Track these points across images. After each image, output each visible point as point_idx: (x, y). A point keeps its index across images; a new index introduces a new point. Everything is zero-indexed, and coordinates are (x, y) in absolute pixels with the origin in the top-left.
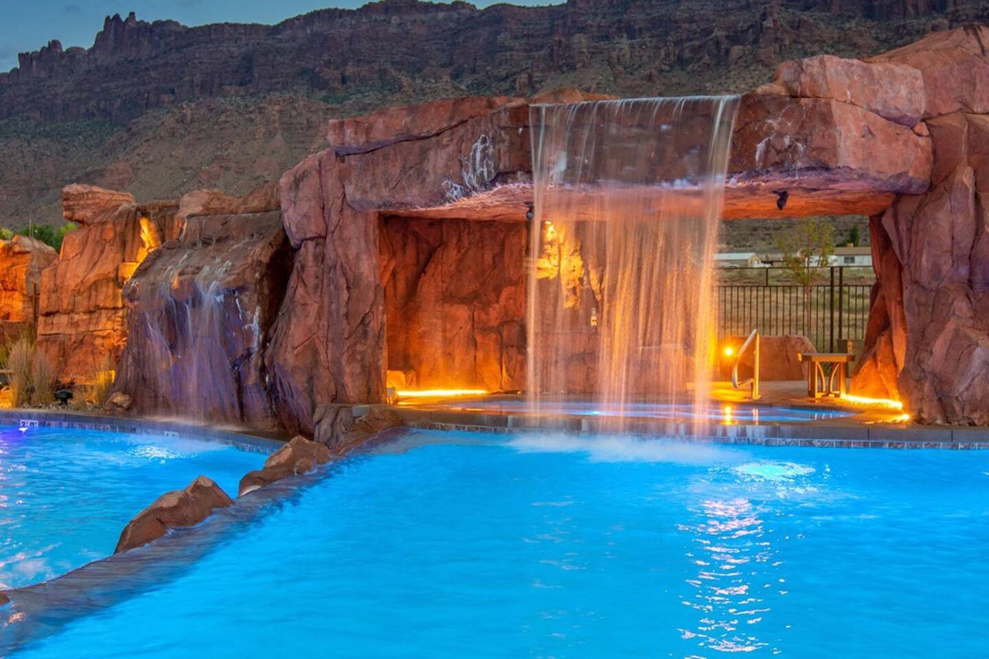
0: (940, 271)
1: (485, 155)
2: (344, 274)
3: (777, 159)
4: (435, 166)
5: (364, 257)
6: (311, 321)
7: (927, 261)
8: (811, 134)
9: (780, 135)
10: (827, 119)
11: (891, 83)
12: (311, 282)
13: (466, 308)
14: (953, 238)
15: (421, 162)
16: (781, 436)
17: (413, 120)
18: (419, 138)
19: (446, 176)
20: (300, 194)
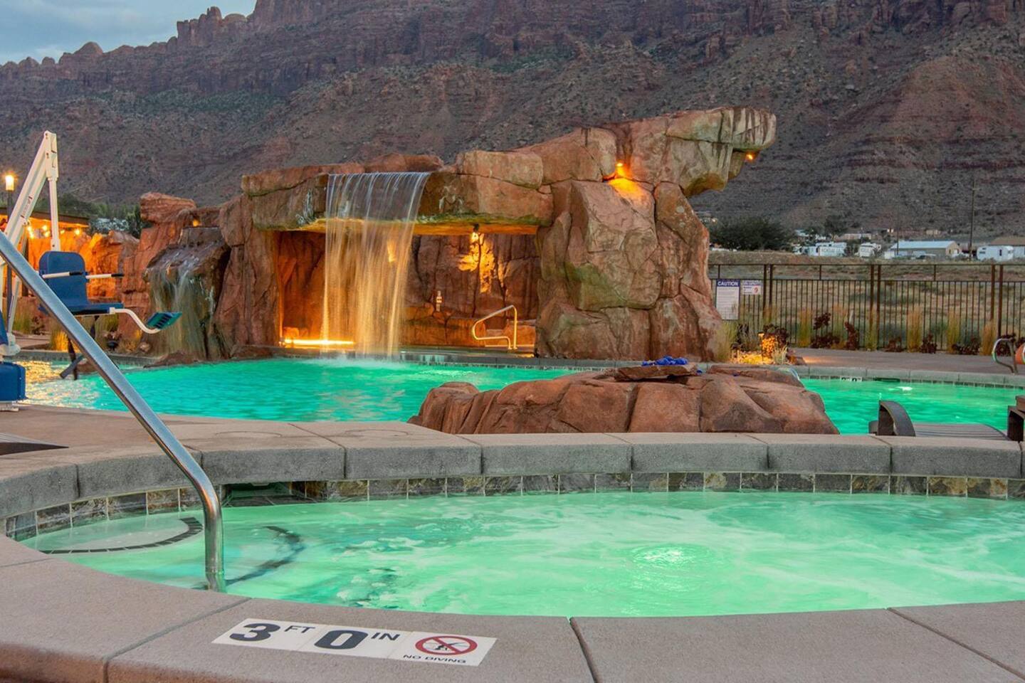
0: (550, 271)
1: (310, 202)
2: (253, 267)
3: (450, 208)
4: (292, 206)
5: (265, 258)
6: (235, 295)
8: (466, 195)
9: (451, 195)
10: (473, 186)
11: (519, 165)
12: (236, 272)
14: (555, 252)
15: (286, 203)
16: (452, 361)
17: (284, 178)
18: (286, 189)
19: (297, 212)
20: (230, 219)
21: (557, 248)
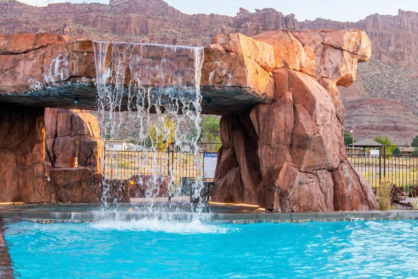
0: (279, 140)
1: (61, 66)
3: (219, 81)
4: (24, 70)
7: (275, 135)
8: (235, 70)
9: (221, 69)
10: (242, 64)
11: (263, 50)
13: (13, 155)
14: (285, 124)
15: (14, 67)
17: (9, 43)
18: (12, 53)
19: (31, 76)
21: (287, 121)
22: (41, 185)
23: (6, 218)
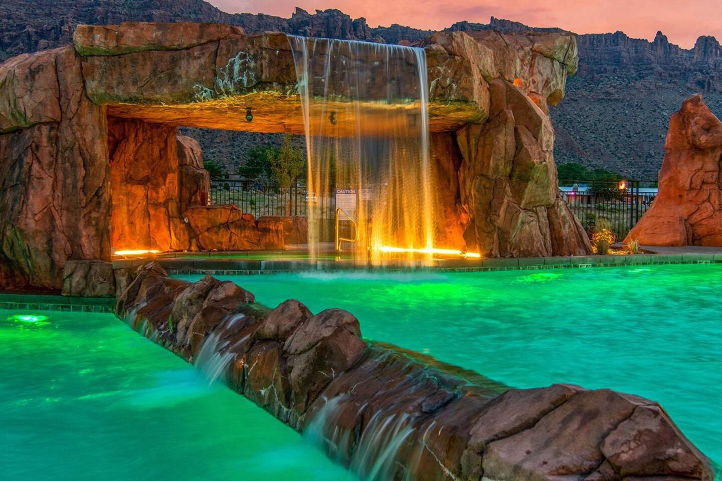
0: (498, 168)
1: (244, 67)
2: (81, 154)
3: (442, 92)
4: (187, 72)
5: (98, 141)
6: (48, 191)
7: (493, 163)
8: (460, 79)
9: (445, 78)
10: (468, 71)
12: (46, 160)
13: (143, 188)
14: (506, 150)
15: (173, 68)
17: (163, 34)
18: (168, 50)
19: (196, 81)
20: (37, 84)
21: (508, 145)
22: (178, 229)
23: (173, 269)
